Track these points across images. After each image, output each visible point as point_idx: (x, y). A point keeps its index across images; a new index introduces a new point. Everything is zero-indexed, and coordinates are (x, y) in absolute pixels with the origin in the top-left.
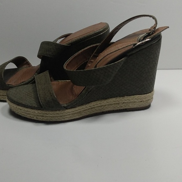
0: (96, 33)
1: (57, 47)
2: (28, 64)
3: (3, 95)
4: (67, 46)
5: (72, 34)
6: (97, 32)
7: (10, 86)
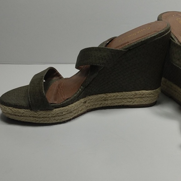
0: (160, 33)
1: (113, 53)
2: (58, 75)
3: (43, 117)
4: (125, 51)
5: (116, 37)
6: (162, 31)
7: (53, 104)
